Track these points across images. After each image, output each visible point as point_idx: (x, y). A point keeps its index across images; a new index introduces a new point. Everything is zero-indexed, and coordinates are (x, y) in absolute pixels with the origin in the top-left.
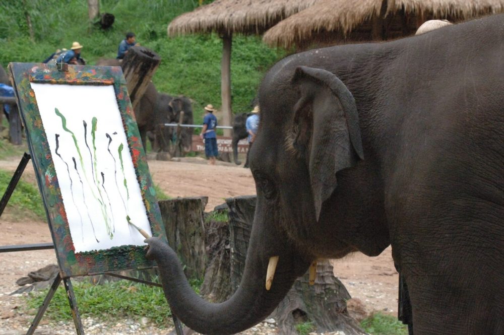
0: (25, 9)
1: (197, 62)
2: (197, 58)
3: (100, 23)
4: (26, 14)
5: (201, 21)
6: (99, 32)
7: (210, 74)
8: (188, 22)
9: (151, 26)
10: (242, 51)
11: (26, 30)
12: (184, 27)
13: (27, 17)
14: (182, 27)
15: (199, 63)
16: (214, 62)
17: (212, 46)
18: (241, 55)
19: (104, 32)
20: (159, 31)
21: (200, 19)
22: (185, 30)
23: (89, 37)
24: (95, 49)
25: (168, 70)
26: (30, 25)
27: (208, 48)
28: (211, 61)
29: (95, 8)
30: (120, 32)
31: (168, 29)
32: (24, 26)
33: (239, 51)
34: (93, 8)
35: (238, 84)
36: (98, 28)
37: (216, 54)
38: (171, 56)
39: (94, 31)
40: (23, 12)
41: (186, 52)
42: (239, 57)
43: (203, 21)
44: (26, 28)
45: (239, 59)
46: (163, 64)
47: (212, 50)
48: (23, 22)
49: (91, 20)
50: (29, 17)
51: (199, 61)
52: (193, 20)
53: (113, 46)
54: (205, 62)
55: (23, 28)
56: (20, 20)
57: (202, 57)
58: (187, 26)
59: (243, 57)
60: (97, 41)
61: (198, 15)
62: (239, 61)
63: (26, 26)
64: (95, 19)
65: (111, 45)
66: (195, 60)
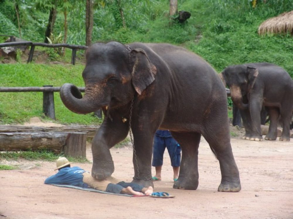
0: (120, 6)
1: (256, 50)
2: (257, 47)
3: (178, 18)
4: (121, 10)
5: (287, 24)
6: (178, 25)
7: (268, 59)
8: (276, 25)
9: (218, 22)
10: (289, 43)
11: (120, 21)
12: (272, 28)
13: (121, 12)
14: (271, 28)
15: (258, 51)
16: (269, 51)
17: (267, 39)
18: (289, 46)
19: (181, 25)
20: (225, 26)
21: (286, 23)
22: (274, 30)
23: (171, 29)
24: (177, 38)
25: (235, 56)
26: (123, 18)
27: (263, 40)
28: (267, 50)
29: (175, 8)
30: (193, 26)
31: (259, 29)
32: (119, 18)
33: (287, 43)
34: (173, 7)
35: (289, 68)
36: (177, 22)
37: (270, 44)
38: (236, 45)
39: (174, 24)
40: (119, 8)
41: (248, 43)
42: (287, 47)
43: (289, 25)
44: (121, 20)
45: (288, 49)
46: (231, 51)
47: (267, 42)
48: (118, 16)
49: (172, 16)
50: (122, 12)
51: (258, 49)
52: (280, 23)
53: (189, 36)
54: (262, 51)
55: (117, 20)
56: (116, 14)
57: (260, 47)
58: (275, 27)
59: (291, 48)
60: (178, 32)
61: (283, 19)
62: (287, 50)
63: (120, 19)
64: (174, 16)
65: (188, 35)
66: (255, 49)
